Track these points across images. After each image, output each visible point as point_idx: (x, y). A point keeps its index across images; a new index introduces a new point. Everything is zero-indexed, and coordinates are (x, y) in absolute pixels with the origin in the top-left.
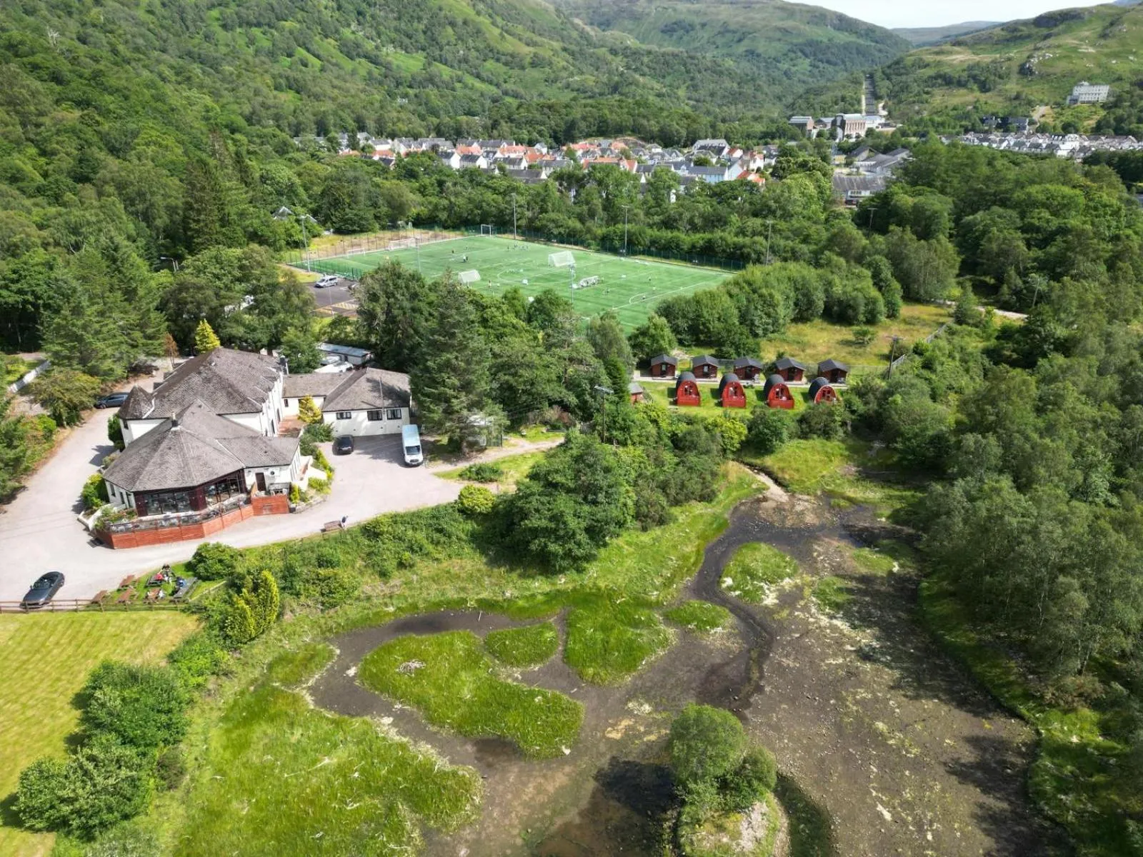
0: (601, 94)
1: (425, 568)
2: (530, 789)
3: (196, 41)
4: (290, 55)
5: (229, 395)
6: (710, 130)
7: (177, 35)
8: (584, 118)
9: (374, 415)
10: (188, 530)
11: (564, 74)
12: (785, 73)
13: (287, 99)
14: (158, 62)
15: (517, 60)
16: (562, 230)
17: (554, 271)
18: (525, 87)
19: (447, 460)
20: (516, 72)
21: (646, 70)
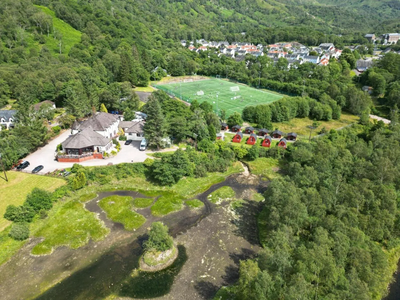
0: (296, 24)
1: (130, 178)
2: (120, 237)
3: (160, 7)
4: (188, 12)
5: (98, 125)
6: (328, 39)
7: (155, 5)
8: (279, 35)
9: (138, 135)
10: (76, 160)
11: (284, 16)
12: (379, 14)
13: (182, 27)
14: (147, 14)
15: (267, 11)
16: (241, 78)
17: (231, 93)
18: (268, 21)
19: (153, 150)
20: (266, 15)
21: (317, 14)
